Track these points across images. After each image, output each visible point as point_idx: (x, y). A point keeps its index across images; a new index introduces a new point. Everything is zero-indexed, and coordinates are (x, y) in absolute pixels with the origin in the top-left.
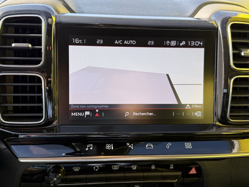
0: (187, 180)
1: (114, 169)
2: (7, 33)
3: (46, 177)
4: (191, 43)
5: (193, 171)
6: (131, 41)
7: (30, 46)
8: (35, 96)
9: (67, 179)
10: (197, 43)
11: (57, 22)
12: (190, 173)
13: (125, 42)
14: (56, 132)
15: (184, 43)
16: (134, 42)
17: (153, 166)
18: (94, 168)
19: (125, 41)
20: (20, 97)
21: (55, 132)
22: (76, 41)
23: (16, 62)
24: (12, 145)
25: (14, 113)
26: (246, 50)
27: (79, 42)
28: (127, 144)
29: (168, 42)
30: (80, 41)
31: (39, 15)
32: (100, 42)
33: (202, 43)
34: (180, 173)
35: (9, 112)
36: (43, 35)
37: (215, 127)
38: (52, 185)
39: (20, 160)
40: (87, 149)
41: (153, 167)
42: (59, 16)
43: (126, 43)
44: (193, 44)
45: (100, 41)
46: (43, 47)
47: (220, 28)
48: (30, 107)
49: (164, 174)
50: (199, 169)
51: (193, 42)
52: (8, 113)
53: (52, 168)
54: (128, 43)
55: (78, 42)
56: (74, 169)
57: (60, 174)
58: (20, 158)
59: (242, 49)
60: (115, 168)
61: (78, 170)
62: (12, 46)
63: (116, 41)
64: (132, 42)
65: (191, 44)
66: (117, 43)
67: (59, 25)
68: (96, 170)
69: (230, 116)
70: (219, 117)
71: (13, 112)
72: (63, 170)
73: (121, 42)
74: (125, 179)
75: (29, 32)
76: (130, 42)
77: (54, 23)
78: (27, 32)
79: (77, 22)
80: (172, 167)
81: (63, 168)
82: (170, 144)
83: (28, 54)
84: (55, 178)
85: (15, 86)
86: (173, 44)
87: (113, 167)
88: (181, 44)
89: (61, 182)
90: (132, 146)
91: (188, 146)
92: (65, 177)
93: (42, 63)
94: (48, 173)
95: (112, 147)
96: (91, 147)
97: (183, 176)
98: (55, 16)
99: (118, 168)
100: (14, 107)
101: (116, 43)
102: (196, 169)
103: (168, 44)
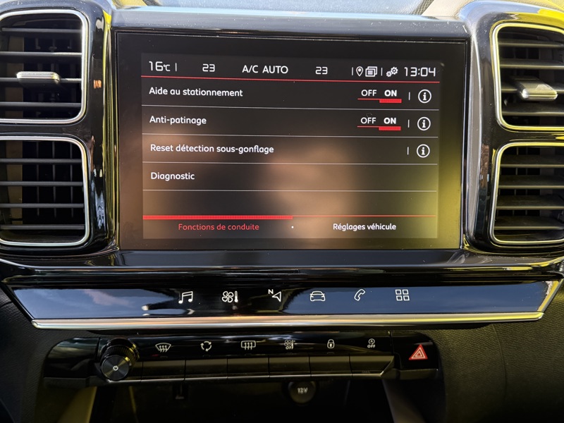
0: (407, 374)
1: (245, 347)
2: (8, 51)
3: (97, 365)
4: (410, 70)
5: (419, 355)
6: (278, 67)
7: (56, 77)
8: (68, 187)
9: (143, 368)
10: (424, 72)
11: (114, 25)
12: (413, 358)
13: (266, 69)
14: (115, 265)
15: (394, 71)
16: (284, 70)
17: (331, 341)
18: (202, 344)
19: (266, 67)
20: (38, 188)
21: (112, 264)
22: (157, 66)
23: (28, 113)
24: (16, 289)
25: (25, 223)
26: (532, 85)
27: (164, 68)
28: (269, 291)
29: (360, 69)
30: (166, 66)
31: (75, 9)
32: (209, 69)
33: (434, 72)
34: (391, 359)
35: (13, 222)
36: (85, 54)
37: (463, 256)
38: (110, 381)
39: (35, 324)
40: (181, 302)
41: (331, 345)
42: (120, 12)
43: (267, 71)
44: (414, 74)
45: (210, 66)
46: (83, 80)
47: (474, 39)
48: (58, 209)
49: (354, 359)
50: (432, 351)
51: (416, 69)
52: (11, 224)
53: (109, 345)
54: (272, 70)
55: (160, 68)
56: (158, 346)
57: (127, 359)
58: (35, 319)
59: (524, 85)
60: (249, 345)
61: (167, 350)
62: (16, 77)
63: (245, 66)
64: (280, 68)
65: (409, 73)
66: (247, 70)
67: (118, 32)
68: (207, 350)
69: (496, 232)
70: (472, 234)
71: (22, 222)
72: (134, 350)
73: (256, 69)
74: (270, 369)
75: (56, 48)
76: (276, 69)
77: (108, 28)
78: (51, 47)
79: (158, 26)
80: (372, 344)
81: (134, 346)
82: (363, 292)
83: (53, 95)
84: (116, 367)
85: (25, 166)
86: (370, 73)
87: (243, 343)
88: (389, 74)
89: (130, 375)
90: (278, 295)
91: (402, 295)
92: (139, 365)
93: (80, 114)
94: (101, 356)
95: (236, 297)
96: (190, 297)
97: (396, 364)
98: (110, 12)
99: (253, 345)
100: (24, 210)
101: (245, 72)
102: (426, 349)
103: (360, 73)
